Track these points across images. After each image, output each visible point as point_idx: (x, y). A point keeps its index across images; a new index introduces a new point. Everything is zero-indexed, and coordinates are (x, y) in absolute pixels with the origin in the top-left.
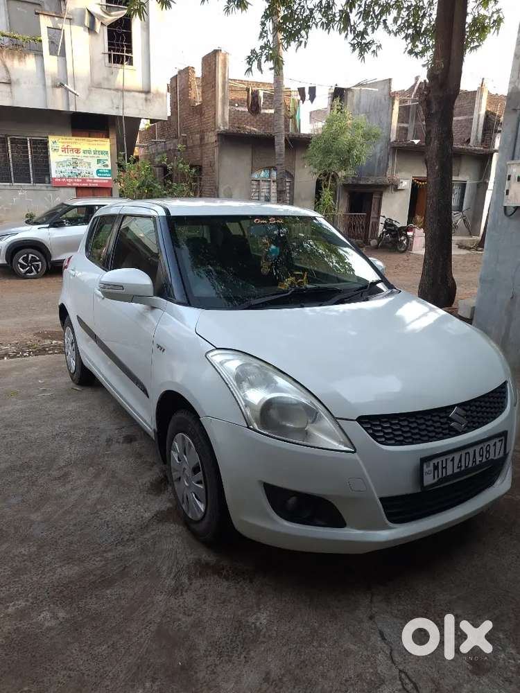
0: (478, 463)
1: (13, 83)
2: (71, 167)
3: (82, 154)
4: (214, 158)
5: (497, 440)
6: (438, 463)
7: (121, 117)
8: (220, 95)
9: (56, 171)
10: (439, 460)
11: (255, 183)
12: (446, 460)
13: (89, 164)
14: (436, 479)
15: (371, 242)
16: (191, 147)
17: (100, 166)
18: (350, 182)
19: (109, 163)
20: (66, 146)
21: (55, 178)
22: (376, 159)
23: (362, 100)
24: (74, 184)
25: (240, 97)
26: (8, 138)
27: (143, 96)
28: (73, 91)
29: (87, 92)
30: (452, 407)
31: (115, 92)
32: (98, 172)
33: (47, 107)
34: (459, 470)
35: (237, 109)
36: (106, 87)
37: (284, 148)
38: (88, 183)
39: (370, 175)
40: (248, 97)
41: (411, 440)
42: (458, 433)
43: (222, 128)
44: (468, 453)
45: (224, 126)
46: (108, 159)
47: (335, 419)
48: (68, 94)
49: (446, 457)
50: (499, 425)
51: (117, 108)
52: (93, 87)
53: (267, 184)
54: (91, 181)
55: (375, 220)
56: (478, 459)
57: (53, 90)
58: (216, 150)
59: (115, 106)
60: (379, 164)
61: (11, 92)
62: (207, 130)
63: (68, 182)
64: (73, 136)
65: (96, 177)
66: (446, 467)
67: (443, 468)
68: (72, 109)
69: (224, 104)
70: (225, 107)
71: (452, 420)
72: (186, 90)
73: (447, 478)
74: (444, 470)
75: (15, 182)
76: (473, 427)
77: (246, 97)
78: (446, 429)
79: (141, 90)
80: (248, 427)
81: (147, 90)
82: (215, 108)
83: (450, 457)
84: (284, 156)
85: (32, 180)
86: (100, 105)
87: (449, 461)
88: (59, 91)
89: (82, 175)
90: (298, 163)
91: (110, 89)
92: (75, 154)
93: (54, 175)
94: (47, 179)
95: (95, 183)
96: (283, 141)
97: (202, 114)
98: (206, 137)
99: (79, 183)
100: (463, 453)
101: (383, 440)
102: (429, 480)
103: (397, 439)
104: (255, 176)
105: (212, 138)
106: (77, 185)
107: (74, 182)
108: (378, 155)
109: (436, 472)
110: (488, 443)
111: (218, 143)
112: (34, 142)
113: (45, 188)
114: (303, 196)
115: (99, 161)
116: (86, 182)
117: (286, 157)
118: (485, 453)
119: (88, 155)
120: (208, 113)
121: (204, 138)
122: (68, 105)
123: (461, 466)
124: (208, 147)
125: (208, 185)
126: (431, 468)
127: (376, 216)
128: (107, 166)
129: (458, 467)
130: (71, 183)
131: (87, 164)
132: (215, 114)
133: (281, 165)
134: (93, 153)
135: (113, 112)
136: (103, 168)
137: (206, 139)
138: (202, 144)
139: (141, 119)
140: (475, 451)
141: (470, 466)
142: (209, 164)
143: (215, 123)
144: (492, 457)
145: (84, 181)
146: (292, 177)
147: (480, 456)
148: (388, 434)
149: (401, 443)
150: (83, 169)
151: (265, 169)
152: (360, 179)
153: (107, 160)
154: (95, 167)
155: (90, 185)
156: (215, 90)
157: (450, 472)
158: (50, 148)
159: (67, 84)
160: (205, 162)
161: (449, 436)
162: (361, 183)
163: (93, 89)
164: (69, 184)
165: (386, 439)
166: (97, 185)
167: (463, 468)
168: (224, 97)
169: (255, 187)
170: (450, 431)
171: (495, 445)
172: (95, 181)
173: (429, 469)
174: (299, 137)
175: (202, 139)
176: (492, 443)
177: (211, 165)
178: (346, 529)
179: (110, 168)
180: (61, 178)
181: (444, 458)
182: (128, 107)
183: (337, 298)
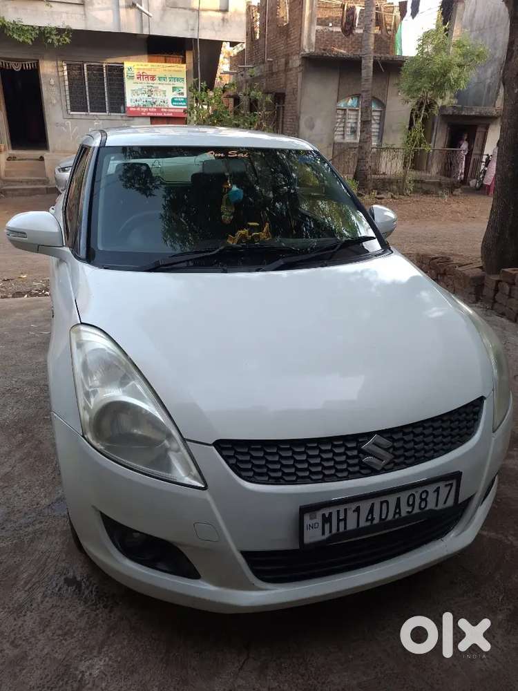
0: (404, 514)
1: (86, 4)
2: (146, 95)
3: (157, 81)
4: (297, 85)
5: (441, 485)
6: (330, 514)
7: (196, 39)
8: (307, 12)
9: (131, 100)
10: (334, 510)
11: (341, 112)
12: (346, 510)
13: (164, 92)
14: (327, 534)
15: (471, 183)
16: (277, 73)
17: (175, 95)
18: (450, 112)
19: (185, 91)
20: (141, 73)
21: (130, 107)
22: (484, 86)
23: (476, 15)
24: (149, 114)
25: (334, 15)
26: (85, 65)
27: (220, 15)
28: (147, 12)
29: (162, 12)
30: (370, 435)
31: (190, 12)
32: (173, 100)
33: (120, 30)
34: (369, 524)
35: (331, 29)
36: (182, 6)
37: (372, 73)
38: (163, 112)
39: (477, 105)
40: (343, 14)
41: (294, 478)
42: (374, 472)
43: (307, 50)
44: (387, 502)
45: (309, 49)
46: (183, 86)
47: (184, 440)
48: (142, 16)
49: (346, 506)
50: (451, 461)
51: (193, 30)
52: (168, 6)
53: (355, 113)
54: (165, 110)
55: (477, 157)
56: (405, 510)
57: (127, 12)
58: (300, 75)
59: (190, 27)
60: (489, 91)
61: (85, 14)
62: (292, 53)
63: (143, 112)
64: (149, 62)
65: (171, 106)
66: (345, 520)
67: (339, 520)
68: (146, 32)
69: (311, 22)
70: (313, 27)
71: (366, 453)
72: (274, 9)
73: (348, 534)
74: (342, 524)
75: (91, 112)
76: (405, 463)
77: (340, 15)
78: (354, 465)
79: (219, 8)
80: (83, 436)
81: (223, 9)
82: (301, 28)
83: (354, 506)
84: (371, 80)
85: (107, 109)
86: (175, 28)
87: (350, 513)
88: (132, 12)
89: (156, 103)
90: (391, 90)
91: (185, 9)
92: (150, 82)
93: (129, 103)
94: (122, 108)
95: (170, 112)
96: (371, 64)
97: (288, 36)
98: (290, 61)
99: (153, 112)
100: (377, 502)
101: (251, 474)
102: (313, 535)
103: (273, 474)
104: (342, 105)
105: (296, 62)
106: (152, 114)
107: (149, 111)
108: (489, 81)
109: (327, 526)
110: (425, 488)
111: (301, 68)
112: (110, 68)
113: (120, 118)
114: (394, 128)
115: (174, 89)
116: (161, 112)
117: (373, 82)
118: (418, 501)
119: (163, 82)
120: (294, 33)
121: (289, 62)
122: (142, 28)
123: (373, 519)
124: (292, 72)
125: (289, 114)
126: (319, 519)
127: (478, 152)
128: (182, 94)
129: (367, 520)
130: (146, 112)
131: (162, 93)
132: (301, 34)
133: (367, 91)
134: (168, 80)
135: (188, 35)
136: (178, 96)
137: (290, 64)
138: (287, 69)
139: (222, 41)
140: (399, 499)
141: (390, 517)
142: (292, 91)
143: (300, 45)
144: (431, 505)
145: (159, 110)
146: (383, 105)
147: (409, 505)
148: (259, 466)
149: (277, 481)
150: (158, 97)
151: (352, 96)
152: (462, 109)
153: (182, 88)
154: (171, 95)
155: (165, 115)
156: (302, 8)
157: (351, 525)
158: (126, 74)
159: (141, 5)
160: (288, 91)
161: (359, 475)
162: (463, 113)
163: (168, 8)
164: (143, 114)
165: (256, 474)
166: (171, 115)
167: (376, 521)
168: (311, 14)
169: (340, 117)
170: (361, 468)
171: (437, 490)
172: (170, 110)
173: (314, 521)
174: (393, 60)
175: (287, 63)
176: (431, 489)
177: (294, 92)
178: (199, 581)
179: (185, 96)
180: (136, 107)
181: (342, 508)
182: (204, 28)
183: (281, 262)
